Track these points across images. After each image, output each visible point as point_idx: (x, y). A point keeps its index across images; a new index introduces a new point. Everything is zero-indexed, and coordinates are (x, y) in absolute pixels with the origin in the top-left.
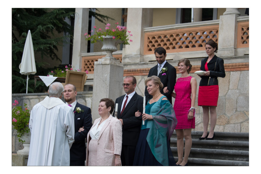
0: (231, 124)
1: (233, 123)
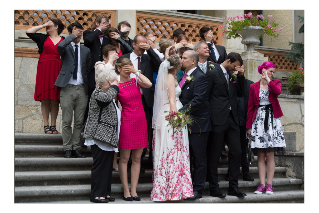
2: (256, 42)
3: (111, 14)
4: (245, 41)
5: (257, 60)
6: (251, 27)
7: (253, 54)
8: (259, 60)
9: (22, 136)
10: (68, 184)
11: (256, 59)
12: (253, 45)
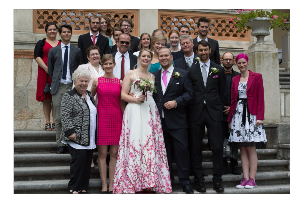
0: (36, 118)
1: (38, 118)
2: (265, 34)
3: (133, 14)
4: (254, 32)
5: (266, 52)
6: (258, 18)
7: (262, 46)
8: (268, 52)
9: (22, 134)
10: (53, 179)
11: (264, 50)
12: (262, 36)
